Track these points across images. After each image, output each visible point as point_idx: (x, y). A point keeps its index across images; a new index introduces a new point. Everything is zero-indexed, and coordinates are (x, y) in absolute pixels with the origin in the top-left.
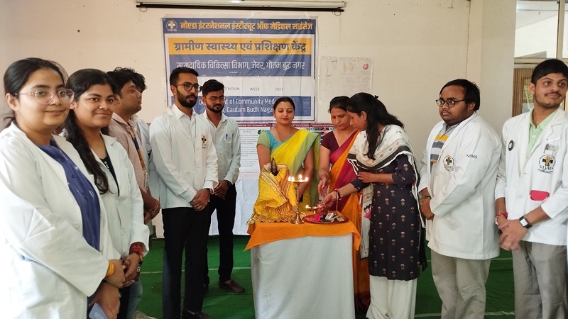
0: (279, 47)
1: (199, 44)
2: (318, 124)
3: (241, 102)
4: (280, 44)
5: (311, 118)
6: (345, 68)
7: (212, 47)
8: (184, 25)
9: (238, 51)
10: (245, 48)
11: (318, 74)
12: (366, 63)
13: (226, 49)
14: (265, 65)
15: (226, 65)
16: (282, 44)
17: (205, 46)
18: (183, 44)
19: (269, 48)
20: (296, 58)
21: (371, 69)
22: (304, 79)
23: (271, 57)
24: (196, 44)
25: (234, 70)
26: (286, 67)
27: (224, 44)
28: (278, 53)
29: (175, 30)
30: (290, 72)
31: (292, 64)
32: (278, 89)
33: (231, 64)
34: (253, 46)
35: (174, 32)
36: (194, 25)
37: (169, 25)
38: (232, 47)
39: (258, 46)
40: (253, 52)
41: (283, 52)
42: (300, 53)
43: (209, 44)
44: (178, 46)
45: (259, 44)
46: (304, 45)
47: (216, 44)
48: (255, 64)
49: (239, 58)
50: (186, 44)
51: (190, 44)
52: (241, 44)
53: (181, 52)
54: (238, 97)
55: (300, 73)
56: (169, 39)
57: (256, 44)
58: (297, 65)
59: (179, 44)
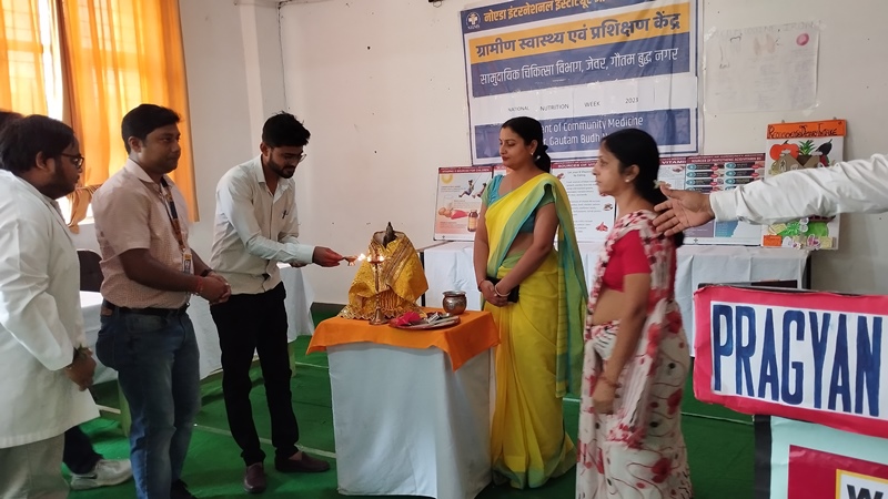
0: (632, 26)
1: (509, 42)
2: (701, 157)
3: (571, 127)
4: (632, 23)
5: (691, 147)
6: (757, 47)
7: (527, 44)
8: (488, 17)
9: (567, 45)
10: (577, 39)
12: (803, 32)
13: (547, 43)
14: (608, 61)
15: (547, 70)
16: (637, 22)
17: (517, 44)
18: (487, 46)
19: (614, 32)
20: (660, 43)
21: (813, 44)
22: (678, 77)
23: (618, 47)
24: (505, 43)
25: (561, 75)
26: (644, 60)
27: (544, 37)
28: (630, 39)
30: (650, 69)
31: (653, 57)
32: (629, 101)
33: (555, 67)
34: (589, 33)
35: (475, 30)
36: (501, 14)
37: (470, 20)
38: (556, 40)
39: (596, 31)
40: (590, 42)
41: (638, 34)
42: (669, 31)
43: (523, 40)
44: (481, 50)
45: (598, 28)
46: (676, 16)
47: (533, 39)
48: (592, 62)
49: (568, 56)
50: (492, 45)
51: (497, 45)
52: (570, 33)
53: (486, 59)
54: (566, 119)
55: (670, 68)
56: (470, 41)
57: (592, 29)
58: (663, 54)
59: (483, 47)
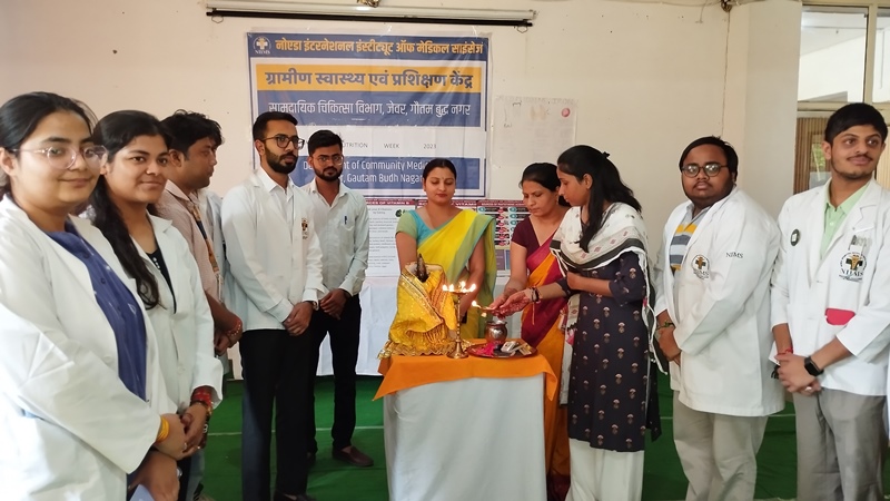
0: (431, 80)
1: (305, 75)
2: (490, 201)
3: (370, 166)
4: (431, 76)
5: (479, 192)
6: (533, 113)
7: (325, 79)
8: (280, 44)
9: (366, 86)
10: (378, 82)
11: (491, 122)
12: (566, 106)
13: (347, 82)
14: (408, 107)
15: (346, 107)
16: (436, 77)
17: (313, 78)
18: (279, 74)
19: (415, 82)
20: (456, 98)
21: (574, 116)
22: (469, 130)
23: (418, 96)
24: (300, 75)
25: (360, 115)
26: (441, 111)
27: (344, 75)
28: (428, 90)
29: (268, 52)
30: (447, 120)
31: (449, 109)
32: (427, 146)
33: (354, 106)
34: (390, 79)
35: (265, 56)
36: (297, 45)
37: (258, 44)
38: (356, 80)
39: (397, 78)
40: (390, 87)
41: (437, 88)
42: (463, 89)
43: (320, 75)
44: (271, 77)
45: (399, 76)
46: (470, 77)
47: (331, 75)
48: (392, 106)
49: (368, 97)
50: (285, 75)
51: (290, 75)
52: (371, 76)
53: (277, 87)
54: (365, 158)
55: (463, 121)
56: (258, 66)
57: (394, 76)
58: (458, 108)
59: (274, 74)
